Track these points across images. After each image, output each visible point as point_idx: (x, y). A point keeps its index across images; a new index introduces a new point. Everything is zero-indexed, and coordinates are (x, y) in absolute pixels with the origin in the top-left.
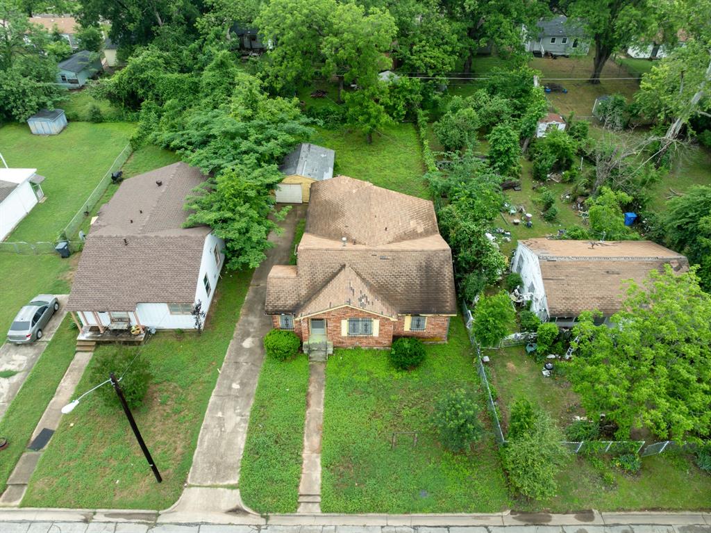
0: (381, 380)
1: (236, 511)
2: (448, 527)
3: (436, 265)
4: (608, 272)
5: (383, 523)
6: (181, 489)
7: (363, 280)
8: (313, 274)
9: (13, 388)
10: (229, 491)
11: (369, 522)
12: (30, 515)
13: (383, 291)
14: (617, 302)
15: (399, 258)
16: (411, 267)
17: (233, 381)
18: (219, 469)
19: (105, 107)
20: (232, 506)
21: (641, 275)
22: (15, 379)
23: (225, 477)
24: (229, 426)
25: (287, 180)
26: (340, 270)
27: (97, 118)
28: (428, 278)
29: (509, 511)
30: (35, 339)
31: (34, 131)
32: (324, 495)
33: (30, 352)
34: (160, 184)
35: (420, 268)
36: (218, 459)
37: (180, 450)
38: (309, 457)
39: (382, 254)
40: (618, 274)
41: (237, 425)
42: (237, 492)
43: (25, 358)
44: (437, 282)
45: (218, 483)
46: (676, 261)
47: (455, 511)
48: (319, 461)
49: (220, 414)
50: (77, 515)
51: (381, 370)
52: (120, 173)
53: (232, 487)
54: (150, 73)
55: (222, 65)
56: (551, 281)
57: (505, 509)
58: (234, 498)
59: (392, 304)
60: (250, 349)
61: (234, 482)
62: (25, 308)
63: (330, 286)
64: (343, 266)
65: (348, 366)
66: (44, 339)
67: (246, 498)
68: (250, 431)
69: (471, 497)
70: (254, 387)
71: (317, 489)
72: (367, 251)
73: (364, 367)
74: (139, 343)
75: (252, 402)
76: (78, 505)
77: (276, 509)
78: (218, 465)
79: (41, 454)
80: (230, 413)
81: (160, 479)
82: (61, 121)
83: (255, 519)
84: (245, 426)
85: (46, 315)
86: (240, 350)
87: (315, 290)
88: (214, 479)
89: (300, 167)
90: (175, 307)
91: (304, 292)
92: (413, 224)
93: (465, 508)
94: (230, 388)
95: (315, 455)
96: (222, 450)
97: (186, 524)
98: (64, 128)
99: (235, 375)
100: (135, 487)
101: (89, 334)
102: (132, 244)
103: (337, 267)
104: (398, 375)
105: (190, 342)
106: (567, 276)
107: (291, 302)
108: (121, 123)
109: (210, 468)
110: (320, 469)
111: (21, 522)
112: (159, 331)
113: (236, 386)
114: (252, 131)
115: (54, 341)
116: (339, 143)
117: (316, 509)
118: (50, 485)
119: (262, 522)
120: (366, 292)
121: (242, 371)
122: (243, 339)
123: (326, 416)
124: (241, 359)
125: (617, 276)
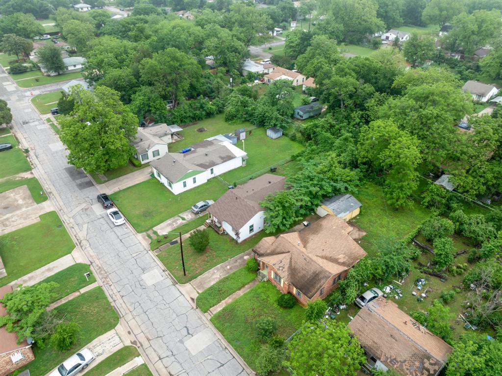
0: (269, 302)
1: (193, 299)
2: (234, 357)
3: (321, 276)
4: (392, 336)
5: (220, 338)
6: (187, 282)
7: (291, 262)
8: (277, 247)
9: (182, 223)
10: (196, 293)
11: (217, 334)
12: (156, 259)
13: (293, 271)
14: (381, 350)
15: (311, 263)
16: (312, 269)
17: (229, 265)
18: (201, 285)
19: (299, 135)
20: (193, 298)
21: (407, 351)
22: (184, 221)
23: (199, 289)
24: (214, 277)
25: (323, 206)
26: (287, 252)
27: (293, 139)
28: (313, 278)
29: (255, 373)
30: (197, 213)
31: (267, 134)
32: (215, 315)
33: (194, 216)
34: (270, 183)
35: (314, 273)
36: (203, 283)
37: (197, 272)
38: (223, 303)
39: (306, 257)
40: (396, 340)
41: (217, 278)
42: (198, 295)
43: (191, 217)
44: (315, 283)
45: (196, 289)
46: (435, 360)
47: (241, 356)
48: (224, 306)
49: (216, 271)
50: (163, 267)
51: (273, 299)
52: (275, 169)
53: (198, 293)
54: (318, 130)
55: (346, 139)
56: (360, 318)
57: (255, 371)
58: (195, 296)
59: (291, 278)
60: (245, 260)
61: (200, 292)
62: (202, 202)
63: (278, 255)
64: (289, 252)
65: (265, 289)
66: (200, 215)
67: (198, 298)
68: (217, 283)
69: (248, 356)
70: (232, 272)
71: (214, 313)
72: (303, 252)
73: (269, 293)
74: (219, 234)
75: (227, 275)
76: (165, 265)
77: (200, 308)
78: (201, 284)
79: (171, 246)
80: (218, 273)
81: (185, 275)
82: (280, 134)
83: (194, 305)
84: (218, 280)
85: (204, 208)
86: (242, 257)
87: (273, 253)
88: (197, 287)
89: (332, 204)
90: (233, 229)
91: (268, 252)
92: (341, 256)
93: (244, 358)
94: (226, 266)
95: (225, 304)
96: (206, 281)
97: (180, 292)
98: (279, 137)
99: (232, 264)
100: (179, 272)
101: (210, 221)
102: (238, 200)
103: (287, 251)
104: (276, 305)
105: (232, 244)
106: (370, 322)
107: (262, 252)
108: (300, 145)
109: (199, 283)
110: (222, 308)
111: (154, 259)
112: (227, 234)
113: (228, 267)
114: (316, 179)
115: (201, 217)
116: (380, 202)
117: (209, 318)
118: (165, 255)
119: (195, 308)
120: (287, 267)
121: (235, 264)
122: (246, 255)
123: (242, 297)
124: (239, 261)
125: (394, 341)
